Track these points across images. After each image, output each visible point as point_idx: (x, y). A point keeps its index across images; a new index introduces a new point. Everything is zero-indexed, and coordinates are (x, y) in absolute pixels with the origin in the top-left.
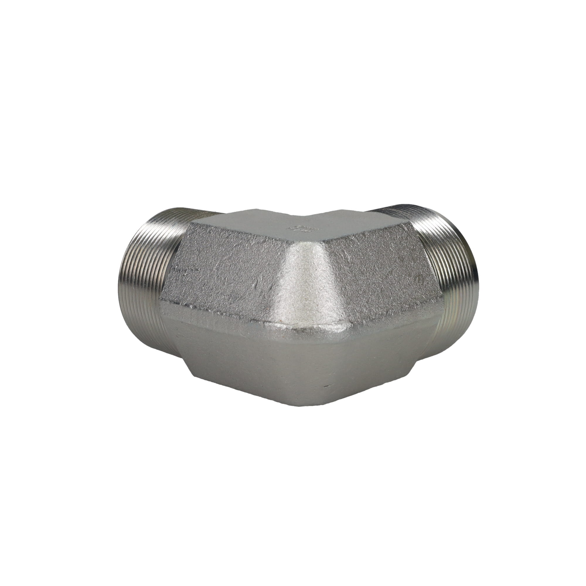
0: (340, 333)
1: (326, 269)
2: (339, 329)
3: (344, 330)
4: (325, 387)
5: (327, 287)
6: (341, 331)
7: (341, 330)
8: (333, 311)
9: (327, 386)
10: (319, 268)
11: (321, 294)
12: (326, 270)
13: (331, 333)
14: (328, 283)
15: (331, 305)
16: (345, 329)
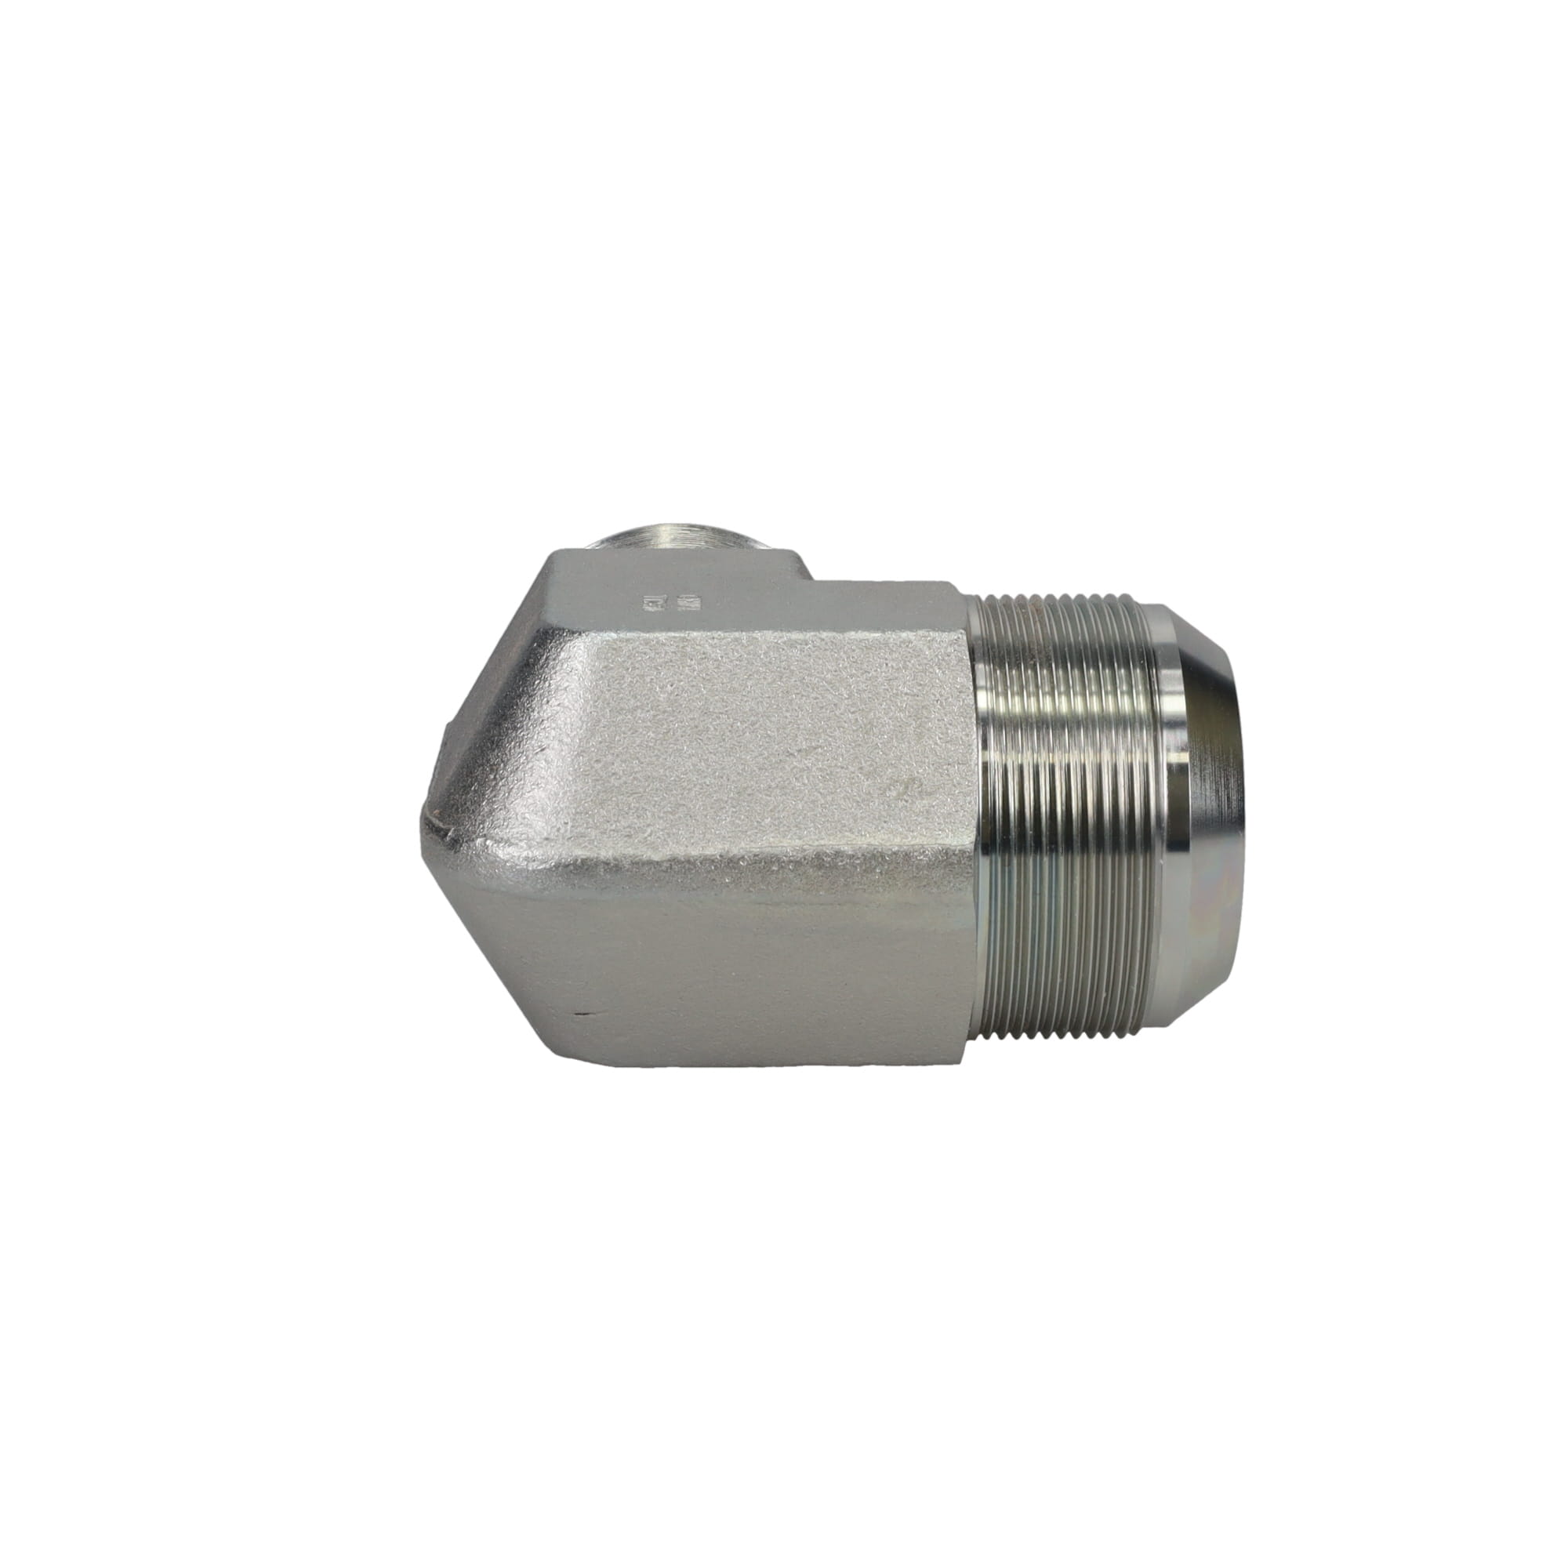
0: (534, 871)
1: (573, 705)
2: (534, 861)
3: (548, 866)
4: (577, 1014)
5: (553, 749)
6: (539, 868)
7: (539, 866)
8: (541, 813)
9: (584, 1014)
10: (556, 700)
11: (530, 765)
12: (571, 706)
13: (511, 867)
14: (560, 741)
15: (540, 797)
16: (553, 864)
